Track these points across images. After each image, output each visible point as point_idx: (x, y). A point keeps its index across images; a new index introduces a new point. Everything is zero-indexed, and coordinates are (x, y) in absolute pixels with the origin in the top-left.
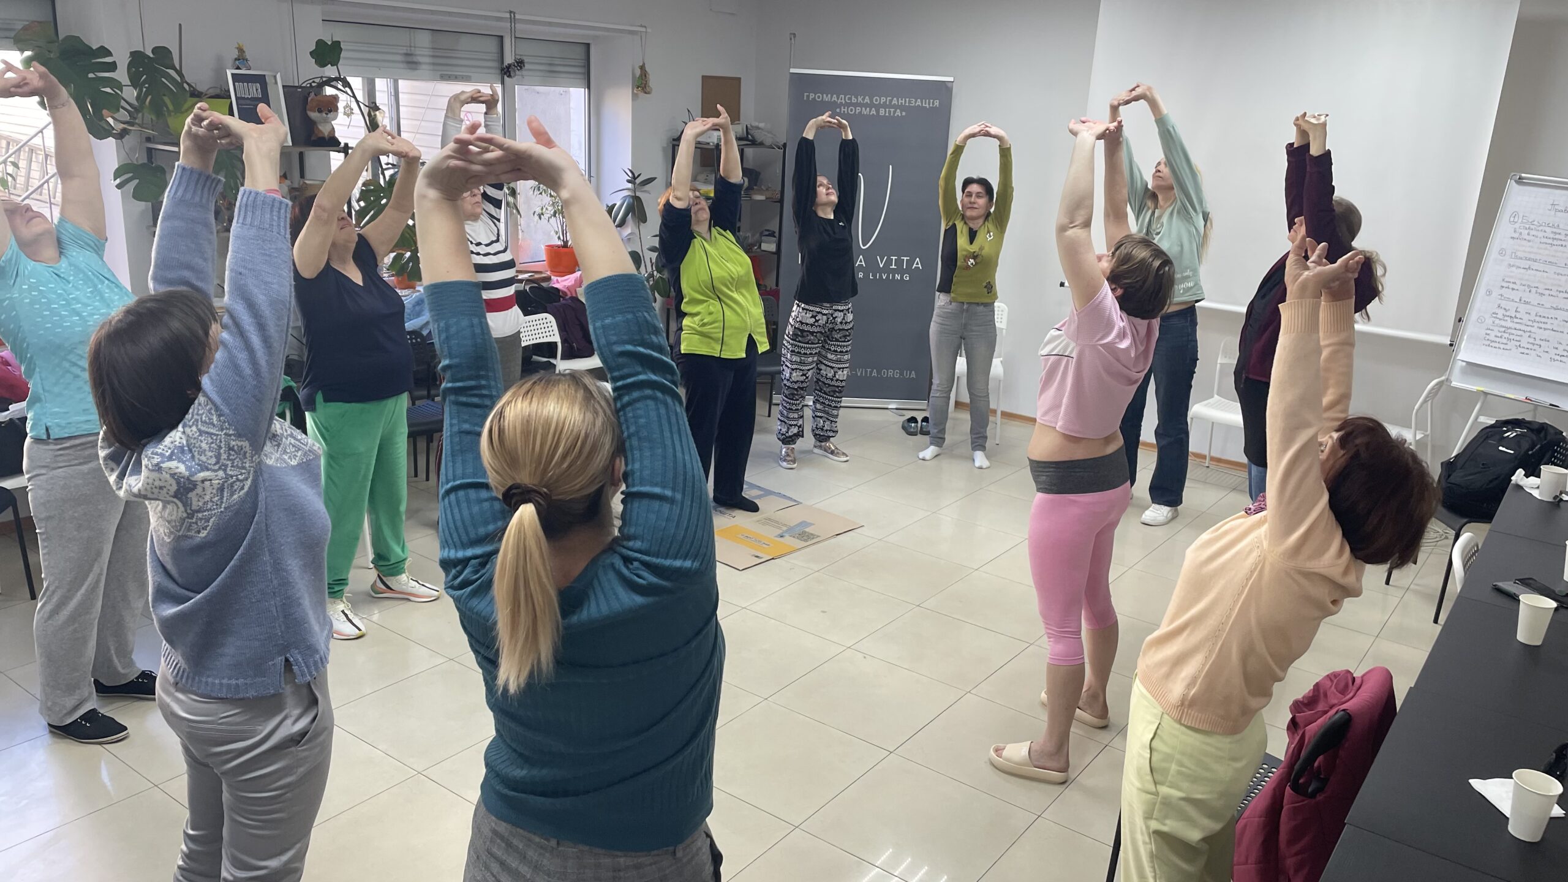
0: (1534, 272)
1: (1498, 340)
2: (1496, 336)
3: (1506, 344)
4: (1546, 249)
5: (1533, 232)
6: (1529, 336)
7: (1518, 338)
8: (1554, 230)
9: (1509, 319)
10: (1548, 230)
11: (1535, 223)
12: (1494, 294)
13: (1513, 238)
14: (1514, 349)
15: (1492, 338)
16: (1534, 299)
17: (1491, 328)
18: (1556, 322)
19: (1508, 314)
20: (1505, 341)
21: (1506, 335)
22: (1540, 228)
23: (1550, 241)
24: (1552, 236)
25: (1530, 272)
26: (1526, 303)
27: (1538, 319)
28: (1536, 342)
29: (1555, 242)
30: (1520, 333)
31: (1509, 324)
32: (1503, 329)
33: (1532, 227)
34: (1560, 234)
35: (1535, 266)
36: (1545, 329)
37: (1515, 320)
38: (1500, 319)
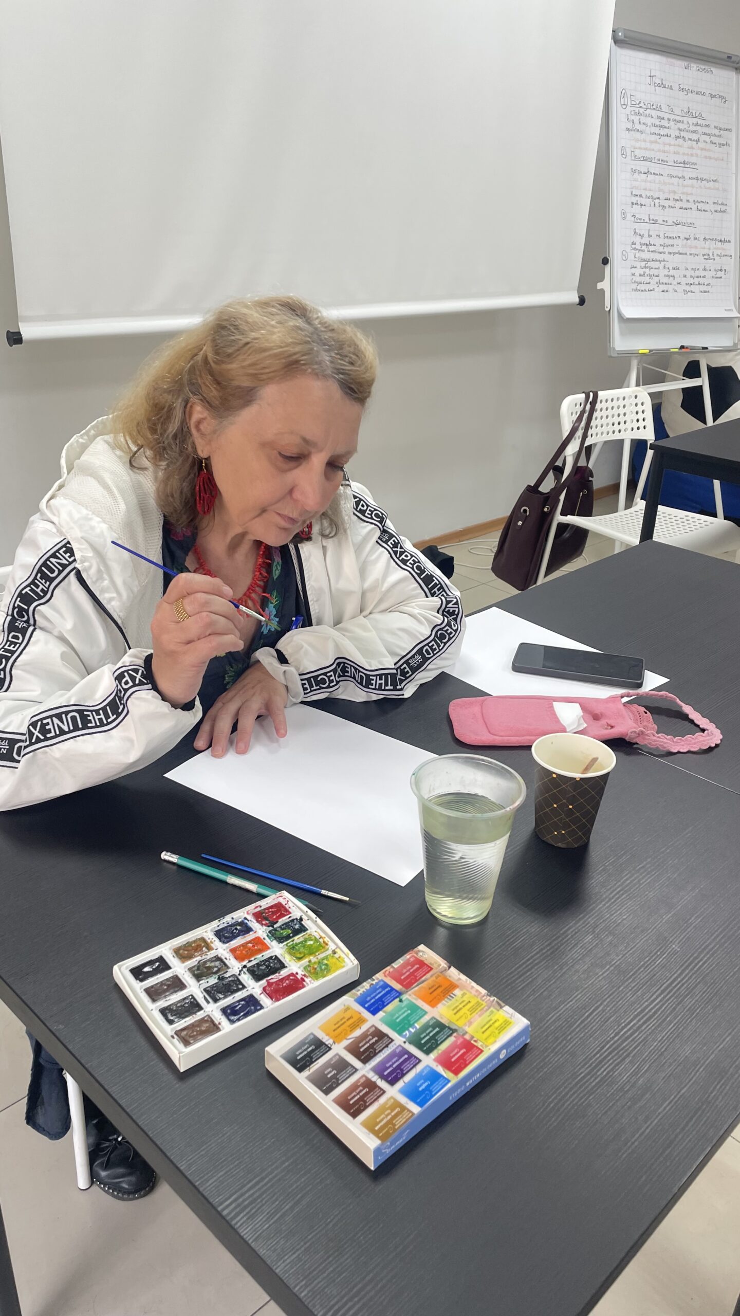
0: (653, 176)
1: (642, 279)
2: (640, 275)
3: (649, 283)
4: (656, 142)
5: (643, 119)
6: (664, 267)
7: (655, 272)
8: (659, 114)
9: (644, 247)
10: (654, 113)
11: (641, 105)
12: (629, 216)
13: (628, 130)
14: (655, 287)
15: (638, 279)
16: (657, 214)
17: (635, 264)
18: (679, 242)
19: (643, 241)
20: (647, 279)
21: (647, 271)
22: (648, 111)
23: (657, 130)
24: (657, 122)
25: (651, 177)
26: (655, 222)
27: (668, 242)
28: (670, 274)
29: (663, 132)
30: (656, 264)
31: (646, 255)
32: (643, 264)
33: (641, 110)
34: (663, 119)
35: (654, 168)
36: (674, 254)
37: (652, 248)
38: (639, 250)
